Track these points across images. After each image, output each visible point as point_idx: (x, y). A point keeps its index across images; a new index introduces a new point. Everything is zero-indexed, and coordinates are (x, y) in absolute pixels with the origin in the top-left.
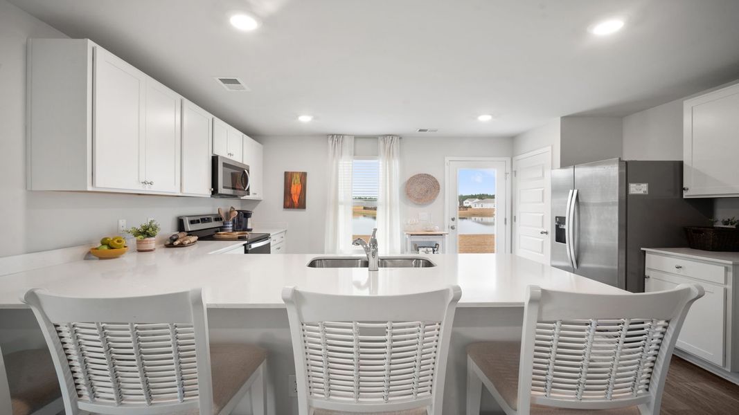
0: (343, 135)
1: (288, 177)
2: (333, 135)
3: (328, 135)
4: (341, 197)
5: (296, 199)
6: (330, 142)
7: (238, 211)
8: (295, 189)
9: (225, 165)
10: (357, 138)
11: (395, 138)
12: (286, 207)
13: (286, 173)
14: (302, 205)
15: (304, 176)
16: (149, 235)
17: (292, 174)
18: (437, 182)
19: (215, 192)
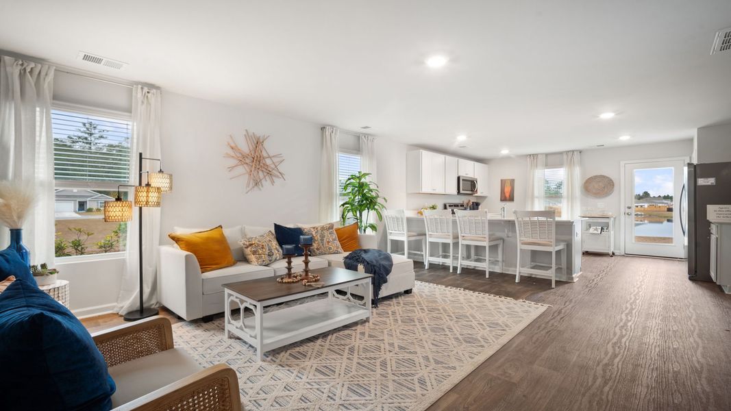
0: (537, 155)
1: (503, 182)
2: (530, 155)
3: (527, 156)
4: (536, 193)
5: (507, 195)
6: (528, 159)
7: (473, 203)
8: (507, 190)
9: (463, 180)
10: (547, 155)
11: (575, 153)
12: (501, 200)
13: (502, 180)
14: (511, 199)
15: (513, 181)
16: (434, 209)
17: (505, 180)
18: (611, 180)
19: (459, 192)
